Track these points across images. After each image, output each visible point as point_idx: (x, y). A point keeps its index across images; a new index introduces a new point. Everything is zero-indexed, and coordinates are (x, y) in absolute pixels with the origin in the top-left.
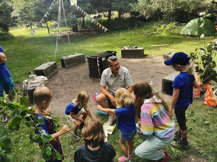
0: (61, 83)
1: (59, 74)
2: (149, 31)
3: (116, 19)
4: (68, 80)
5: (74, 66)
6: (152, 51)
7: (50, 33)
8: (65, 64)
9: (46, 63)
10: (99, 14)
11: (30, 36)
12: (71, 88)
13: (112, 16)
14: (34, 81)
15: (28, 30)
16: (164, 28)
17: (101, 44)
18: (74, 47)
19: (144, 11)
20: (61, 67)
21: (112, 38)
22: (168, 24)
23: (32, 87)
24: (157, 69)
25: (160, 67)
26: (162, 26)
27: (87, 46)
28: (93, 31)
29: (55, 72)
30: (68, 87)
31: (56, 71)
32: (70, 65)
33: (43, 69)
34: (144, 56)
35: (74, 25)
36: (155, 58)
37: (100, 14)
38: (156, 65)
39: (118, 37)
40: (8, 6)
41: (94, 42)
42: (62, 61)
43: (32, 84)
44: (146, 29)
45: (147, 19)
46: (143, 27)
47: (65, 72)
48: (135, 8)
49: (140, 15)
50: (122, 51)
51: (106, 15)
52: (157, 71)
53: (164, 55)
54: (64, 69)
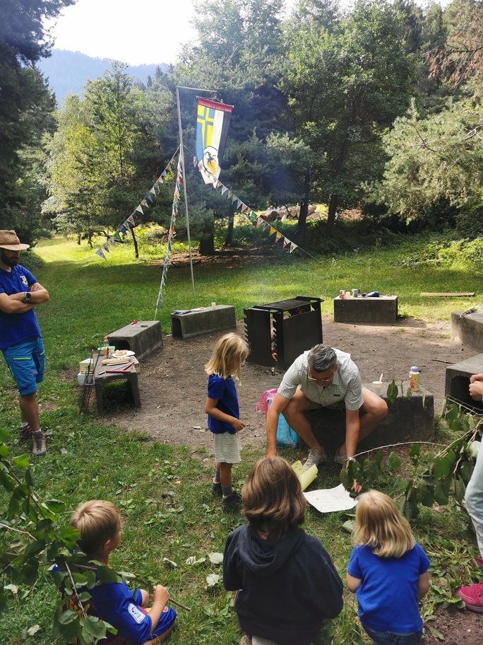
0: (172, 374)
1: (167, 353)
2: (416, 257)
3: (321, 223)
4: (189, 369)
5: (206, 337)
6: (422, 307)
7: (139, 256)
8: (183, 331)
9: (136, 323)
10: (275, 210)
11: (87, 263)
12: (199, 386)
13: (310, 216)
14: (111, 360)
15: (81, 249)
16: (461, 249)
17: (278, 287)
18: (205, 292)
19: (401, 203)
20: (171, 339)
21: (309, 273)
22: (472, 239)
23: (107, 372)
24: (436, 352)
25: (444, 347)
26: (455, 245)
27: (239, 290)
28: (256, 253)
29: (155, 347)
30: (191, 384)
31: (159, 344)
32: (195, 334)
33: (129, 336)
34: (400, 320)
35: (208, 235)
36: (429, 326)
37: (278, 210)
38: (433, 343)
39: (325, 272)
40: (33, 186)
41: (258, 281)
42: (176, 320)
43: (105, 367)
44: (408, 252)
45: (408, 223)
46: (399, 248)
47: (182, 351)
48: (376, 194)
49: (389, 212)
50: (336, 302)
51: (293, 214)
52: (434, 357)
53: (455, 315)
54: (179, 343)
